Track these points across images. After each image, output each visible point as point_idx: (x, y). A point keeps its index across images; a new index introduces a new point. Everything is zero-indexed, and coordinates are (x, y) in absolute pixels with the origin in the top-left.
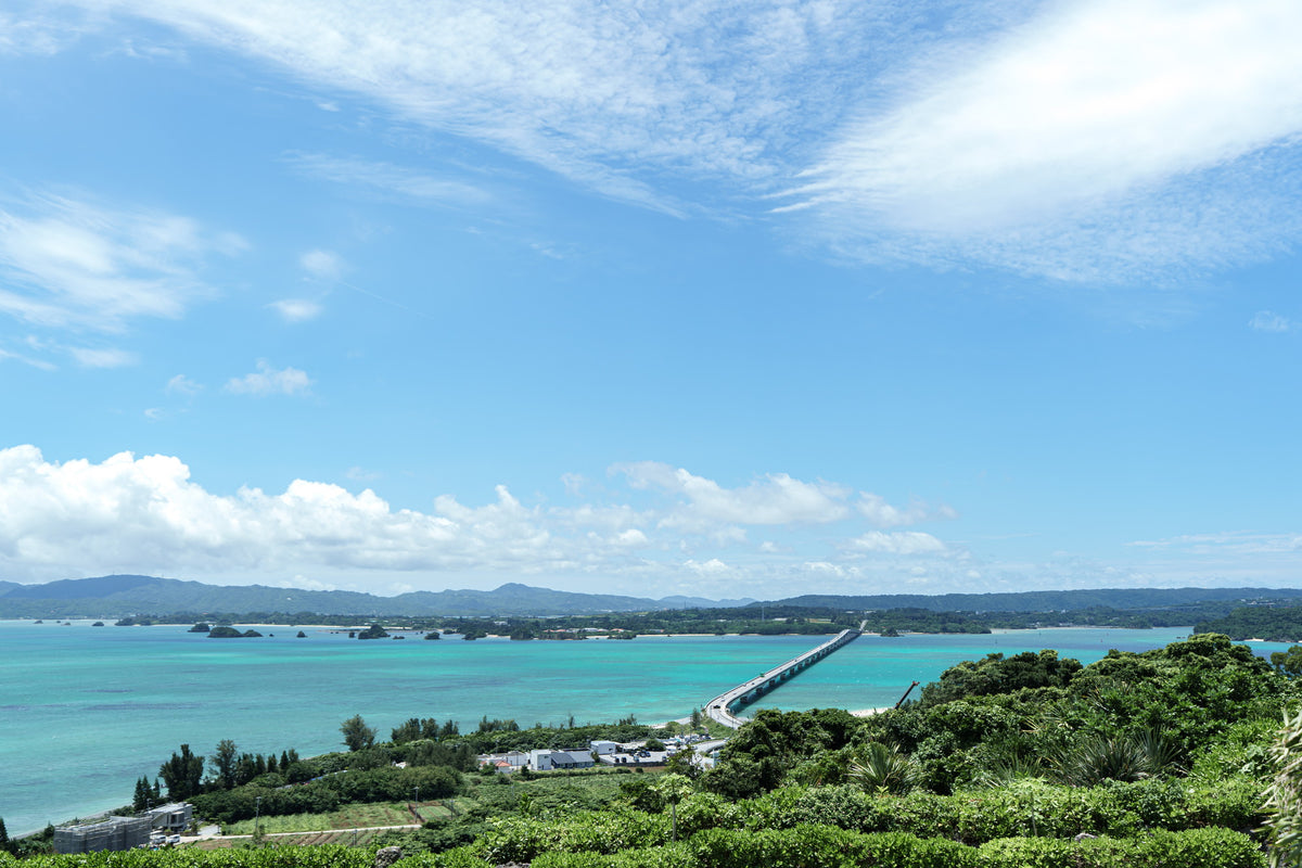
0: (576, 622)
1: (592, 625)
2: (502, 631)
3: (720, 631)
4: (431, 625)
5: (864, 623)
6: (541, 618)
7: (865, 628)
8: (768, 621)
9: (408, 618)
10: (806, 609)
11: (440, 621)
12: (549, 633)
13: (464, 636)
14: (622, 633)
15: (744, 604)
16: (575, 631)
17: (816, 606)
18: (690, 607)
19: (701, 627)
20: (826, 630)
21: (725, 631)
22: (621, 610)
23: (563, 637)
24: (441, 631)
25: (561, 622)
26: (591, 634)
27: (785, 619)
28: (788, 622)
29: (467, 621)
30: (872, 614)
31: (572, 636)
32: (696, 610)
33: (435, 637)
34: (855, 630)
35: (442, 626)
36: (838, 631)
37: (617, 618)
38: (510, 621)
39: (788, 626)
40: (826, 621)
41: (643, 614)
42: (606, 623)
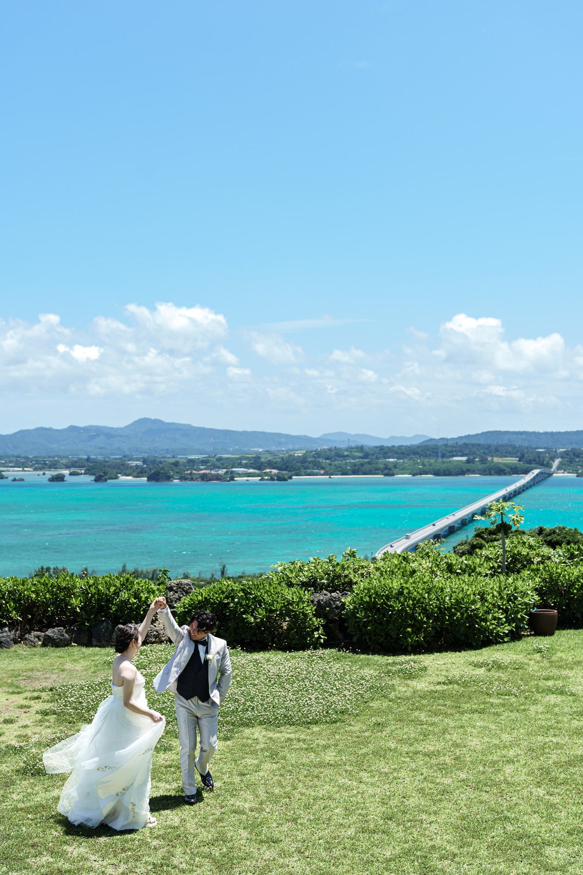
0: (221, 463)
1: (240, 465)
2: (139, 472)
3: (388, 471)
4: (54, 466)
5: (557, 462)
6: (181, 458)
7: (559, 468)
8: (445, 460)
9: (26, 458)
10: (489, 446)
11: (64, 461)
12: (191, 474)
13: (93, 478)
14: (276, 475)
15: (416, 442)
16: (222, 472)
17: (500, 443)
18: (353, 445)
19: (367, 467)
20: (515, 471)
21: (395, 471)
22: (274, 448)
23: (204, 478)
24: (66, 472)
25: (204, 462)
26: (240, 475)
27: (464, 459)
28: (468, 461)
29: (95, 461)
30: (566, 453)
31: (218, 478)
32: (361, 449)
33: (60, 478)
34: (547, 470)
35: (67, 467)
36: (526, 472)
37: (270, 457)
38: (145, 461)
39: (469, 466)
40: (512, 460)
41: (299, 454)
42: (257, 464)
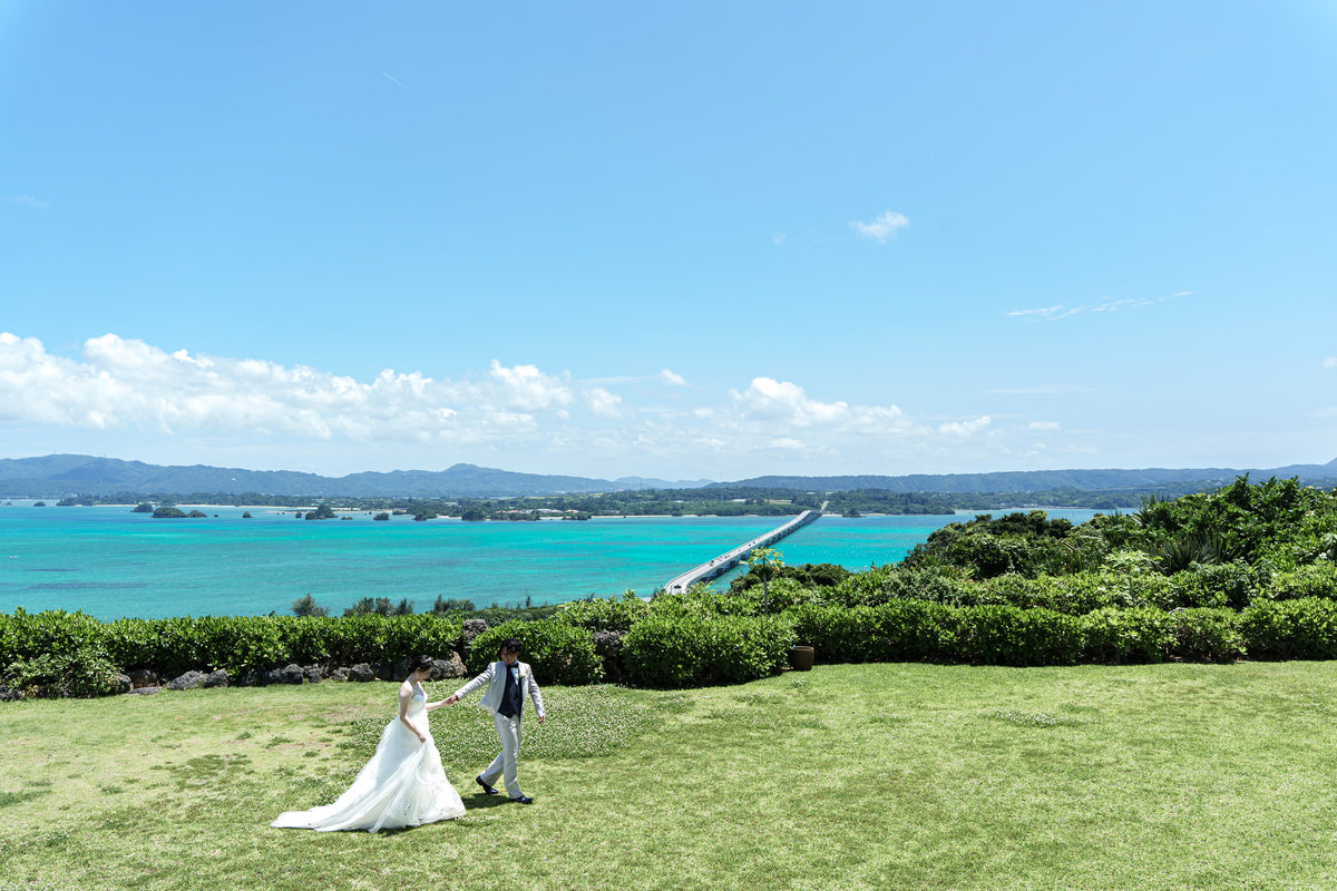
0: (528, 504)
1: (545, 506)
2: (455, 512)
3: (676, 512)
4: (379, 506)
5: (826, 503)
6: (493, 500)
7: (826, 509)
8: (727, 502)
9: (355, 499)
10: (765, 490)
11: (389, 502)
12: (501, 514)
13: (414, 516)
14: (576, 515)
15: (701, 486)
16: (528, 512)
17: (775, 486)
18: (646, 488)
19: (657, 508)
20: (789, 511)
21: (682, 511)
22: (575, 491)
23: (513, 517)
24: (390, 512)
25: (513, 503)
26: (544, 515)
27: (744, 500)
28: (747, 503)
29: (416, 502)
30: (834, 496)
31: (525, 517)
32: (652, 491)
33: (384, 517)
34: (816, 511)
35: (391, 507)
36: (798, 513)
37: (572, 499)
38: (460, 502)
39: (747, 507)
40: (786, 502)
41: (598, 496)
42: (560, 505)
